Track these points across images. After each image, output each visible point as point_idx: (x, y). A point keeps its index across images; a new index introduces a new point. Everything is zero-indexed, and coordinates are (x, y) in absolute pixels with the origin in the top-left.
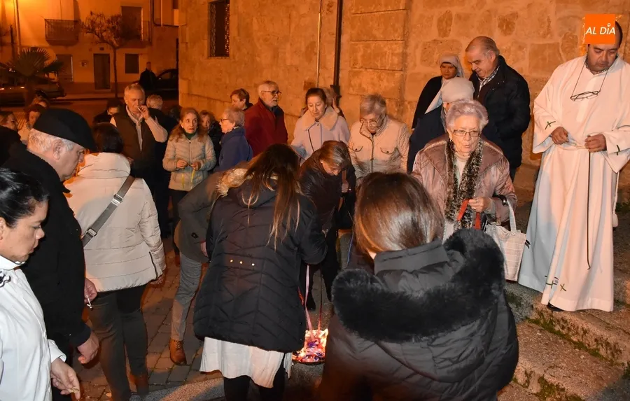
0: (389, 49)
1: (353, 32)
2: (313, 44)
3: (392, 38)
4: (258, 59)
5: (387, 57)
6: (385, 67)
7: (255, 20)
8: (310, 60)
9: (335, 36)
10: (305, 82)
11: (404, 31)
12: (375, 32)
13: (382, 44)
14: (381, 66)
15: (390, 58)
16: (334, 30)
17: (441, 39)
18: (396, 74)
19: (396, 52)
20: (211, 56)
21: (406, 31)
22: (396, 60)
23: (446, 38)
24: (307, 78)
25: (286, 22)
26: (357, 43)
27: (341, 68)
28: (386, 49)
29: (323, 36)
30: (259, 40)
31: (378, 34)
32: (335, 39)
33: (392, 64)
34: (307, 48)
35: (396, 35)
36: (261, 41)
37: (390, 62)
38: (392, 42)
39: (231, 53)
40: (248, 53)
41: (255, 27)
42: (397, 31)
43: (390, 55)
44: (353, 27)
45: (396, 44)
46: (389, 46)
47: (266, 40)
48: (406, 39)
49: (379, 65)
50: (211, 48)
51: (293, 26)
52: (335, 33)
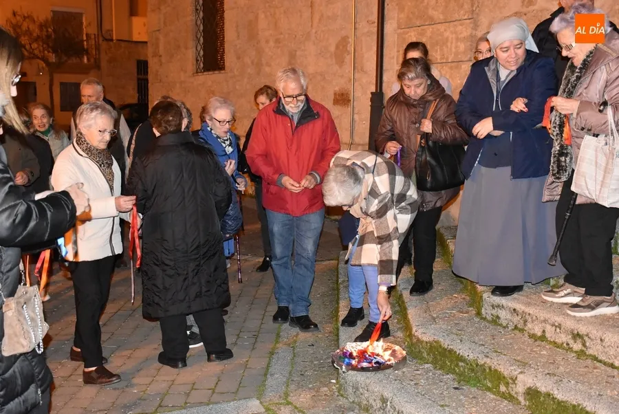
0: (452, 33)
1: (402, 16)
2: (344, 40)
3: (456, 16)
4: (267, 69)
5: (449, 44)
6: (447, 59)
7: (262, 16)
8: (340, 62)
9: (376, 24)
10: (335, 94)
11: (472, 6)
12: (431, 12)
13: (442, 27)
14: (441, 59)
15: (454, 45)
16: (374, 17)
17: (524, 10)
18: (463, 66)
19: (462, 36)
20: (197, 72)
21: (476, 5)
22: (462, 47)
23: (531, 8)
24: (337, 89)
25: (307, 14)
26: (408, 30)
27: (384, 68)
28: (447, 34)
29: (359, 26)
30: (267, 42)
31: (437, 15)
32: (376, 29)
33: (457, 54)
34: (337, 47)
35: (462, 12)
36: (272, 44)
37: (454, 50)
38: (455, 23)
39: (227, 64)
40: (252, 63)
41: (263, 23)
42: (462, 6)
43: (454, 41)
44: (401, 9)
45: (461, 25)
46: (452, 29)
47: (277, 41)
48: (475, 16)
49: (439, 57)
50: (197, 60)
51: (317, 17)
52: (376, 21)
